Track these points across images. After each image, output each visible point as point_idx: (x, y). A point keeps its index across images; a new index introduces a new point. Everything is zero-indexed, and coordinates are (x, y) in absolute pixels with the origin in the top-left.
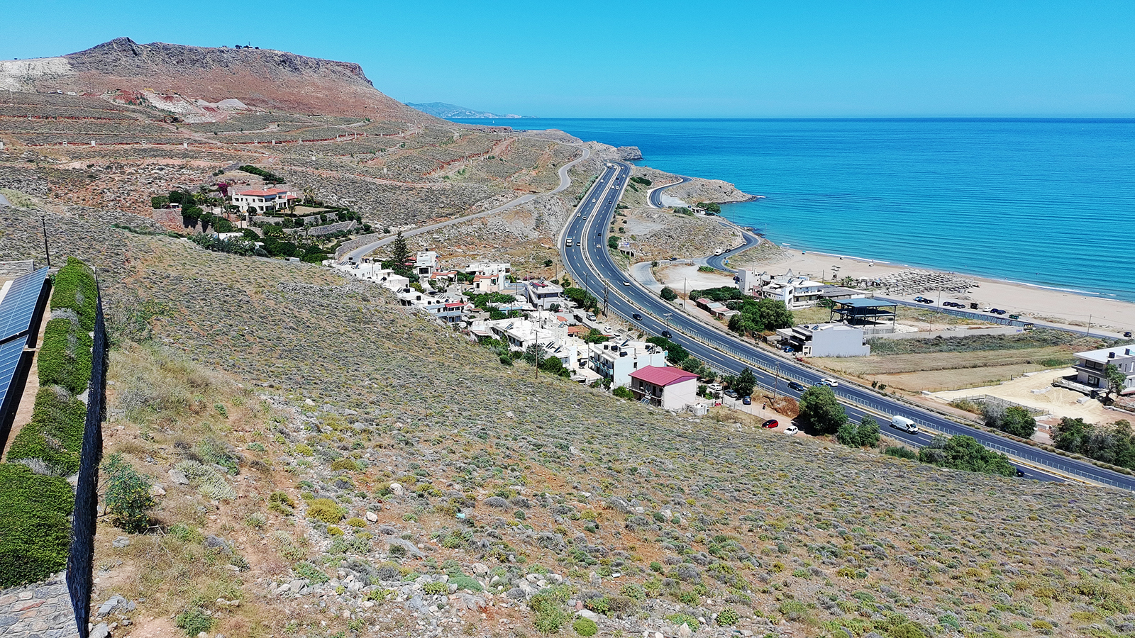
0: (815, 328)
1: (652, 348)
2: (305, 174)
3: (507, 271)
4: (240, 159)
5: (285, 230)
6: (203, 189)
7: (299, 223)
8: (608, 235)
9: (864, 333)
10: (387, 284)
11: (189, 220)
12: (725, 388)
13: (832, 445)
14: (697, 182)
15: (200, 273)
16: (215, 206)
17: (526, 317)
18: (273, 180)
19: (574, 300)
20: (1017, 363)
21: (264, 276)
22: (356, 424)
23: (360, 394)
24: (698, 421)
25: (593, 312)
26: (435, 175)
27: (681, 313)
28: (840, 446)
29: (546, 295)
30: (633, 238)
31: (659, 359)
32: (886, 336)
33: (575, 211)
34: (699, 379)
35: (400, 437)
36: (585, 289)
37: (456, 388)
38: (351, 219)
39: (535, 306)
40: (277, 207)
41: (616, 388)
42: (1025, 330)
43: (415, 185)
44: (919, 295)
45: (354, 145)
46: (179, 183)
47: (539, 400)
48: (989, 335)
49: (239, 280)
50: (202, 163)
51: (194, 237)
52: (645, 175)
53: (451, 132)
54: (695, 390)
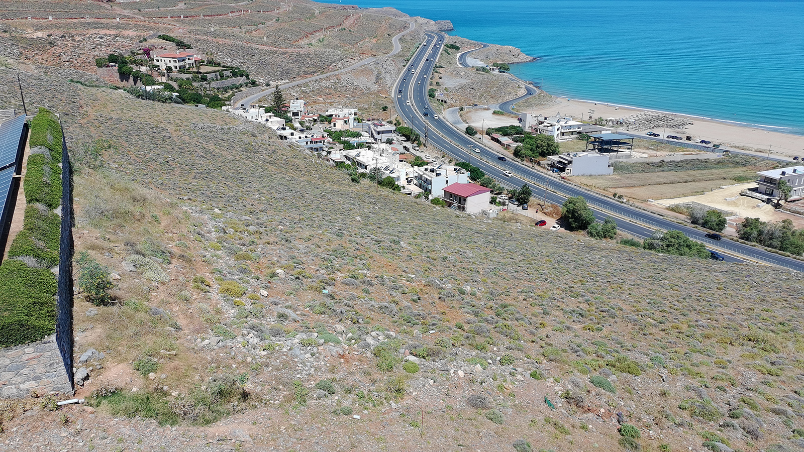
0: (575, 155)
1: (459, 170)
2: (206, 42)
3: (356, 114)
4: (158, 30)
5: (194, 84)
6: (133, 53)
7: (204, 79)
8: (428, 87)
9: (610, 158)
10: (269, 124)
11: (124, 76)
12: (510, 198)
13: (583, 238)
14: (493, 48)
15: (134, 116)
16: (142, 65)
17: (369, 148)
18: (183, 46)
19: (403, 135)
20: (716, 179)
21: (181, 119)
22: (251, 227)
23: (252, 205)
24: (490, 221)
25: (417, 144)
26: (302, 43)
27: (480, 145)
28: (589, 238)
29: (383, 132)
30: (446, 89)
31: (464, 178)
32: (624, 160)
33: (405, 70)
34: (492, 192)
35: (281, 236)
36: (411, 127)
37: (320, 199)
38: (242, 76)
39: (375, 139)
40: (187, 66)
41: (433, 198)
42: (723, 155)
43: (288, 50)
44: (650, 131)
45: (241, 19)
46: (115, 48)
47: (379, 208)
48: (698, 159)
49: (162, 121)
50: (131, 33)
51: (128, 89)
52: (455, 43)
53: (313, 9)
54: (489, 200)
